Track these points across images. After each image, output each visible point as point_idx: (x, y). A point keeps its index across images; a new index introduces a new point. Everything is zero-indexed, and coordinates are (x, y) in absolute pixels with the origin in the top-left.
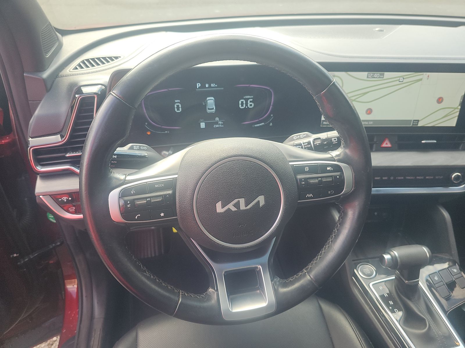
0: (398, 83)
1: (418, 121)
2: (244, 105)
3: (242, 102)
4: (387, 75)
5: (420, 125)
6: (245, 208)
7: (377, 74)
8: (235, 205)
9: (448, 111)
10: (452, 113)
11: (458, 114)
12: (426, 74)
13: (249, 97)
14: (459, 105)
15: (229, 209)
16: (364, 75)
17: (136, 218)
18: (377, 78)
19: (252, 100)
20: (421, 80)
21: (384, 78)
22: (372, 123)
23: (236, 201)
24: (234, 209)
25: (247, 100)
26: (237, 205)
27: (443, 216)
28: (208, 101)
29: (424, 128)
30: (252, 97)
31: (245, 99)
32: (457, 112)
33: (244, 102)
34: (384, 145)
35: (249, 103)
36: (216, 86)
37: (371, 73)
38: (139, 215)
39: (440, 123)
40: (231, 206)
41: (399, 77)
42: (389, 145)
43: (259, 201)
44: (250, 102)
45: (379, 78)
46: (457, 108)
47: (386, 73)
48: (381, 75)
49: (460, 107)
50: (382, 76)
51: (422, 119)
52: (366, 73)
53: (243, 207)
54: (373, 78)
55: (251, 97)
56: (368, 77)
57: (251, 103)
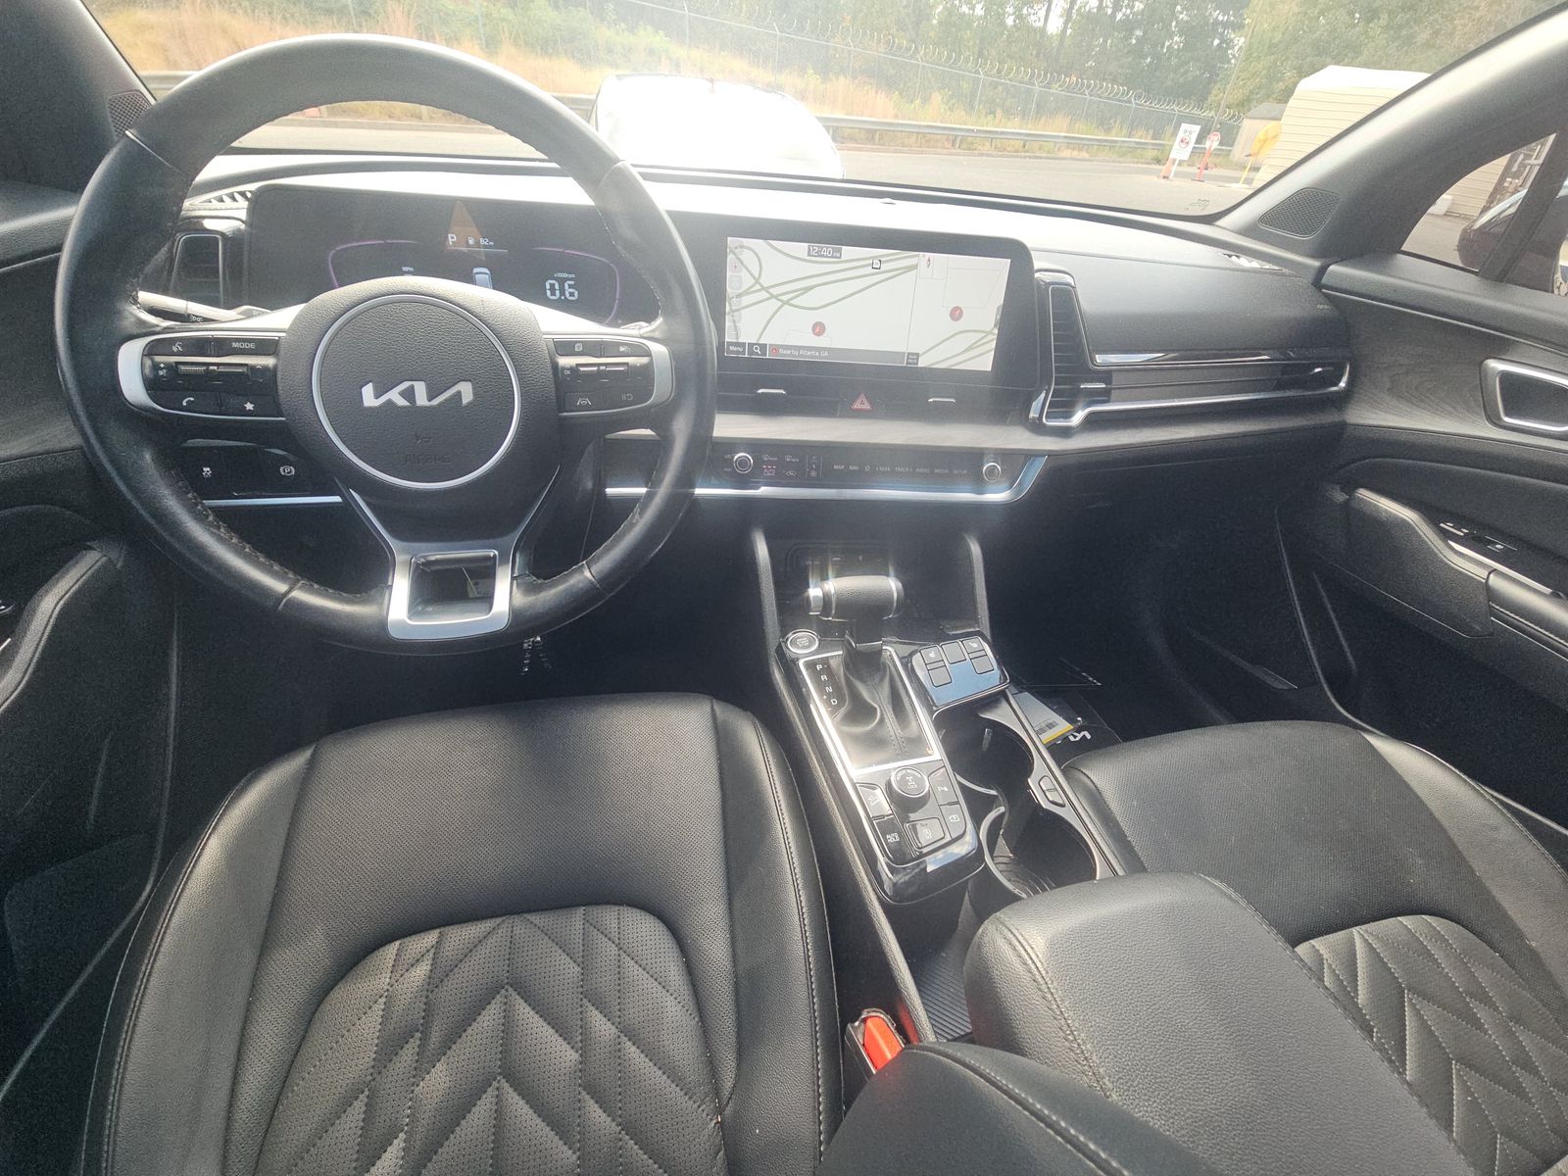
0: (869, 270)
1: (918, 355)
2: (557, 292)
3: (552, 285)
4: (848, 252)
5: (922, 363)
6: (427, 403)
7: (827, 249)
8: (404, 394)
9: (974, 337)
10: (982, 341)
11: (993, 345)
12: (924, 256)
13: (565, 275)
14: (995, 326)
15: (390, 402)
16: (800, 249)
17: (185, 404)
18: (827, 257)
19: (572, 283)
20: (915, 267)
21: (843, 258)
22: (826, 354)
23: (406, 385)
24: (402, 402)
25: (562, 282)
26: (409, 394)
27: (968, 550)
28: (477, 276)
29: (929, 371)
30: (573, 276)
31: (556, 279)
32: (993, 340)
33: (557, 287)
34: (857, 406)
35: (568, 291)
36: (491, 243)
37: (816, 247)
38: (192, 399)
39: (961, 363)
40: (395, 396)
41: (873, 258)
42: (867, 406)
43: (459, 393)
44: (570, 286)
45: (832, 257)
46: (991, 332)
47: (844, 248)
48: (834, 250)
49: (996, 331)
50: (838, 255)
51: (925, 353)
52: (806, 245)
53: (422, 399)
54: (818, 256)
55: (571, 276)
56: (809, 255)
57: (572, 290)
